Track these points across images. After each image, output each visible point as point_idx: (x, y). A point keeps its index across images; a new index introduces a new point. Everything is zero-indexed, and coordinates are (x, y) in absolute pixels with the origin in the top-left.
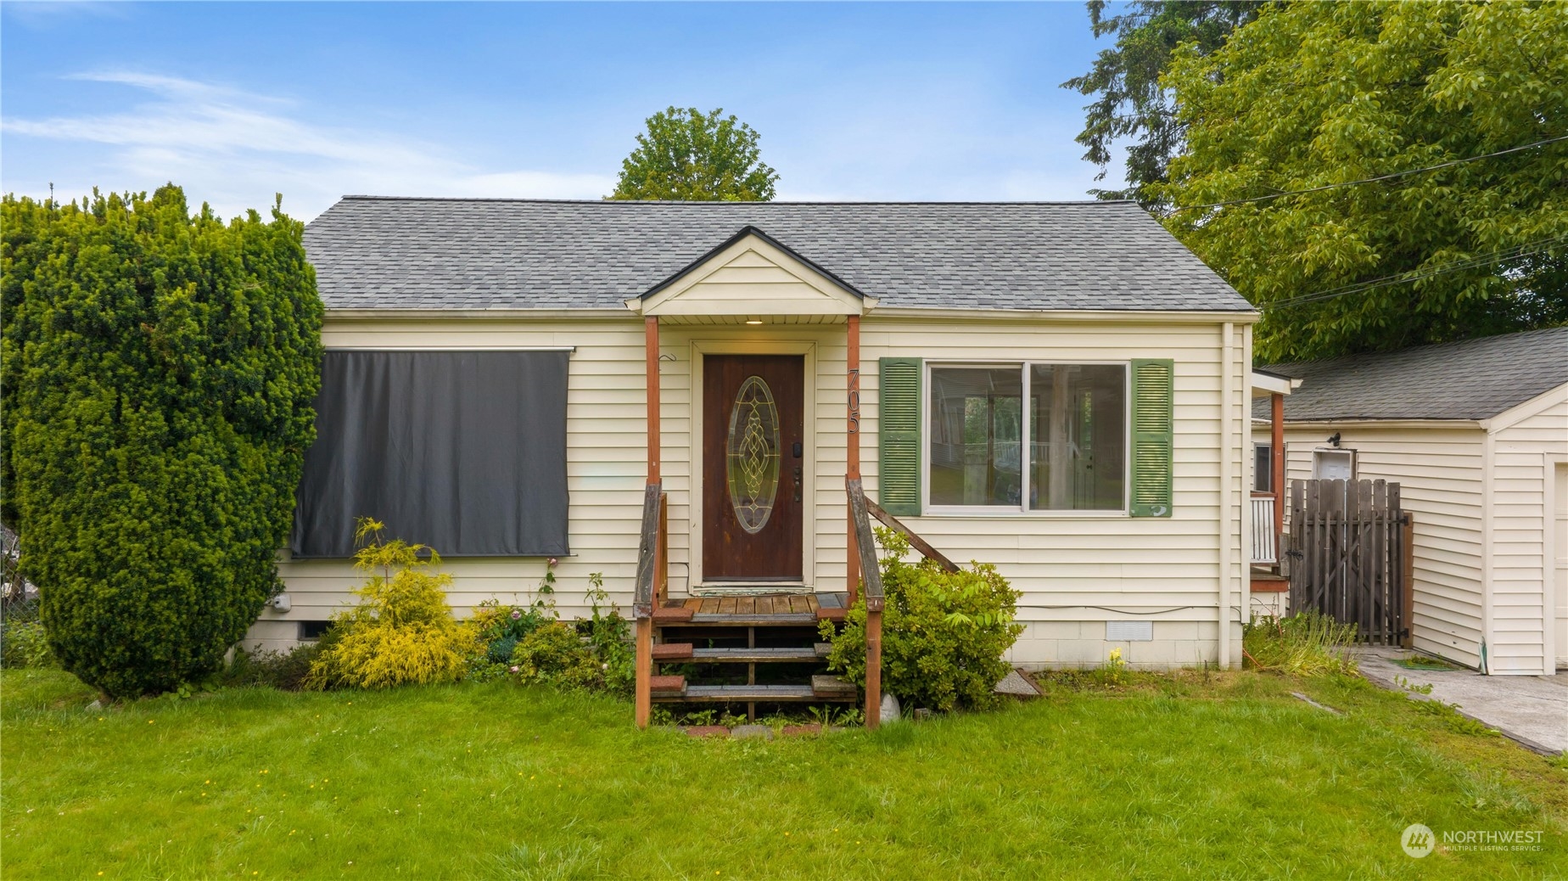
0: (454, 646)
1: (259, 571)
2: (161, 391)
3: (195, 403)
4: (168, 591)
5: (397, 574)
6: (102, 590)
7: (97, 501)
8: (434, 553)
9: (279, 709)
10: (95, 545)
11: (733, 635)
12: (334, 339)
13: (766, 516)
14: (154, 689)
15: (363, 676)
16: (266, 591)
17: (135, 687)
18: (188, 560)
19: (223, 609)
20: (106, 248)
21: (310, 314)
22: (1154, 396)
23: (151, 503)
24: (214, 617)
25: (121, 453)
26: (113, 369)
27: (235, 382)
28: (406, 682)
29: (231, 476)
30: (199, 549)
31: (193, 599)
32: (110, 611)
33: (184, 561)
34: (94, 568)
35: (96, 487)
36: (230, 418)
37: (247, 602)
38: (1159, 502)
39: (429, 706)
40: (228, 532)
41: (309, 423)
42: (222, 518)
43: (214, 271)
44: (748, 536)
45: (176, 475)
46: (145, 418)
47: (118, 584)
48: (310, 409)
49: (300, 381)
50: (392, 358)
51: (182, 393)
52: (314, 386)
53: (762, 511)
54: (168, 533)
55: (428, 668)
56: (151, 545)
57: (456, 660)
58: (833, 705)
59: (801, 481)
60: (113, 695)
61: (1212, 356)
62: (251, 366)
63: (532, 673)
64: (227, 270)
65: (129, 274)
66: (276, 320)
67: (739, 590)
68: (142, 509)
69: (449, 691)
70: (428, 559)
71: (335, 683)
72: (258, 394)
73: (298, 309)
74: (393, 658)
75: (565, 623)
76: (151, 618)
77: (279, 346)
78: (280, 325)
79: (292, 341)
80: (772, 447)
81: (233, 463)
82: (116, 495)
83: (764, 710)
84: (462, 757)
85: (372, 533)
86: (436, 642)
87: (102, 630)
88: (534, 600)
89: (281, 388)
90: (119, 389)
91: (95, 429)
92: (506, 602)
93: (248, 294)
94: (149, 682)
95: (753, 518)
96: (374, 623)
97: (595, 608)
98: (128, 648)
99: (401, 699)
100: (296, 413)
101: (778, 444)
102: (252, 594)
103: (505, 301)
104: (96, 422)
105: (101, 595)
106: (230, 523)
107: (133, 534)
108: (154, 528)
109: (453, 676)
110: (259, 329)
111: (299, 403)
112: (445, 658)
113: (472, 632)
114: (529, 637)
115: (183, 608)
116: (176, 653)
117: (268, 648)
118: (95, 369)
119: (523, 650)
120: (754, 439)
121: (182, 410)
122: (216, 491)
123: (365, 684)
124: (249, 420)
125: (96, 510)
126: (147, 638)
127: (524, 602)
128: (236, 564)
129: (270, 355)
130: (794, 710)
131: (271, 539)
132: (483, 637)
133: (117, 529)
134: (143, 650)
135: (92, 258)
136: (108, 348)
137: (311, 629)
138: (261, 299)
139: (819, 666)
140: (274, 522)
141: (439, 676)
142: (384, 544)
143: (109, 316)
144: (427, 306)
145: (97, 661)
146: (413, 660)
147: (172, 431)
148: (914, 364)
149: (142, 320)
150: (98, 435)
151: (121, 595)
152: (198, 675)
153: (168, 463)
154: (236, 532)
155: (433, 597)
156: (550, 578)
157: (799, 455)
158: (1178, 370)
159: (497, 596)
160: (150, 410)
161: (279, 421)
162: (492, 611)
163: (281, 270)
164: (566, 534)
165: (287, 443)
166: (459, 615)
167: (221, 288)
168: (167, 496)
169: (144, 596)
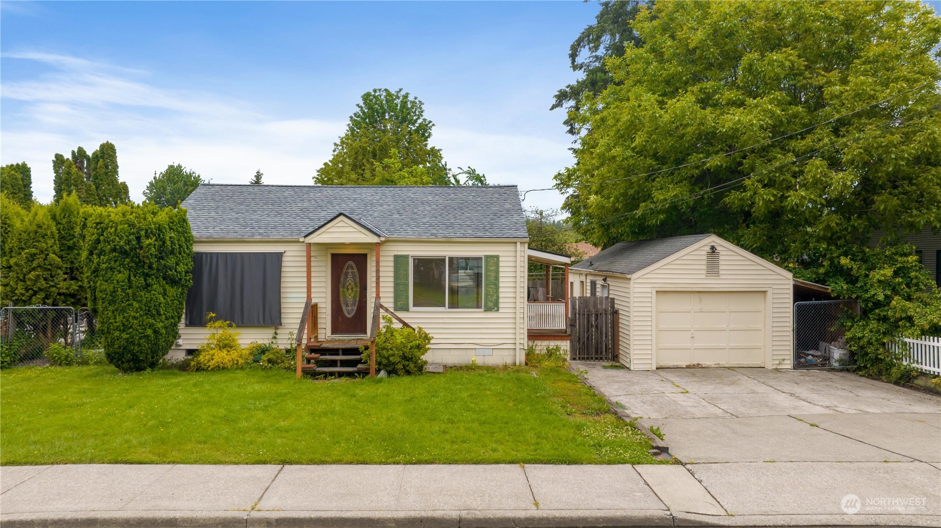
0: (241, 356)
1: (173, 330)
2: (143, 271)
3: (153, 275)
4: (145, 336)
5: (220, 332)
6: (125, 336)
7: (123, 307)
8: (234, 325)
9: (181, 376)
10: (122, 321)
11: (335, 351)
12: (197, 248)
13: (354, 312)
14: (139, 369)
15: (209, 366)
16: (175, 337)
17: (133, 369)
18: (151, 326)
19: (162, 342)
20: (126, 226)
21: (189, 240)
22: (492, 268)
23: (140, 307)
24: (159, 345)
25: (130, 291)
26: (128, 264)
27: (166, 267)
28: (224, 368)
29: (164, 298)
30: (155, 322)
31: (153, 339)
32: (127, 342)
33: (150, 326)
34: (122, 328)
35: (123, 302)
36: (164, 279)
37: (169, 341)
38: (493, 306)
39: (231, 375)
40: (164, 317)
41: (190, 279)
42: (162, 312)
43: (159, 230)
44: (348, 319)
45: (147, 298)
46: (138, 280)
47: (129, 334)
48: (190, 274)
49: (187, 265)
50: (219, 255)
51: (149, 271)
52: (191, 266)
53: (353, 310)
54: (145, 317)
55: (231, 364)
56: (140, 321)
57: (241, 361)
58: (363, 373)
59: (366, 298)
60: (125, 371)
61: (513, 254)
62: (171, 261)
63: (266, 365)
64: (164, 230)
65: (133, 234)
66: (179, 245)
67: (344, 338)
68: (137, 309)
69: (238, 371)
70: (232, 326)
71: (199, 369)
72: (173, 271)
73: (186, 240)
74: (219, 360)
75: (281, 350)
76: (139, 345)
77: (180, 254)
78: (180, 246)
79: (184, 251)
80: (356, 286)
81: (165, 294)
82: (129, 305)
83: (341, 375)
84: (239, 385)
85: (212, 317)
86: (234, 355)
87: (124, 349)
88: (270, 341)
89: (181, 268)
90: (130, 271)
91: (123, 284)
92: (260, 342)
93: (170, 237)
94: (137, 367)
95: (349, 311)
96: (212, 349)
97: (291, 344)
98: (132, 355)
99: (222, 373)
100: (186, 276)
101: (358, 285)
102: (171, 338)
103: (260, 234)
104: (123, 282)
105: (124, 337)
106: (164, 314)
107: (135, 318)
108: (141, 316)
109: (240, 367)
110: (174, 249)
111: (186, 272)
112: (237, 361)
113: (247, 352)
114: (267, 354)
115: (149, 342)
116: (146, 357)
117: (175, 357)
118: (122, 264)
119: (264, 358)
120: (350, 283)
121: (149, 277)
122: (160, 303)
123: (209, 369)
124: (171, 279)
125: (123, 310)
126: (138, 352)
127: (267, 342)
128: (166, 328)
129: (177, 257)
130: (350, 375)
131: (177, 320)
132: (251, 354)
133: (129, 316)
134: (136, 356)
135: (123, 229)
136: (127, 258)
137: (190, 352)
138: (174, 239)
139: (359, 361)
140: (178, 314)
141: (235, 366)
142: (216, 321)
143: (127, 247)
144: (232, 236)
145: (122, 359)
146: (226, 361)
147: (146, 284)
148: (407, 257)
149: (137, 248)
150: (123, 286)
151: (130, 337)
152: (153, 365)
153: (145, 294)
154: (166, 317)
155: (233, 340)
156: (276, 333)
157: (366, 289)
158: (501, 259)
159: (257, 340)
160: (139, 277)
161: (180, 279)
162: (255, 345)
163: (180, 227)
164: (280, 318)
165: (182, 286)
166: (243, 347)
167: (162, 236)
168: (145, 305)
169: (138, 338)
